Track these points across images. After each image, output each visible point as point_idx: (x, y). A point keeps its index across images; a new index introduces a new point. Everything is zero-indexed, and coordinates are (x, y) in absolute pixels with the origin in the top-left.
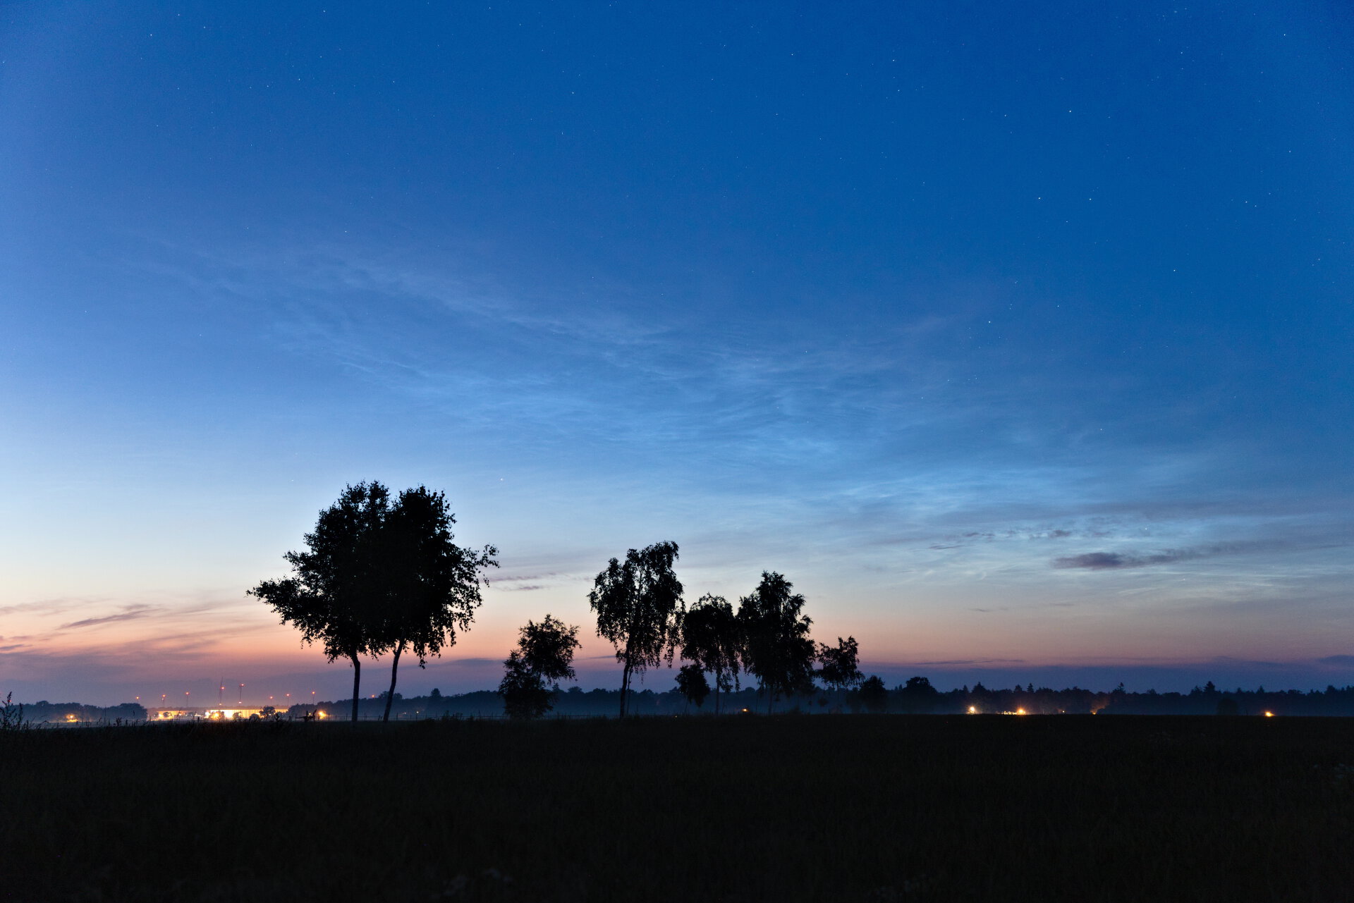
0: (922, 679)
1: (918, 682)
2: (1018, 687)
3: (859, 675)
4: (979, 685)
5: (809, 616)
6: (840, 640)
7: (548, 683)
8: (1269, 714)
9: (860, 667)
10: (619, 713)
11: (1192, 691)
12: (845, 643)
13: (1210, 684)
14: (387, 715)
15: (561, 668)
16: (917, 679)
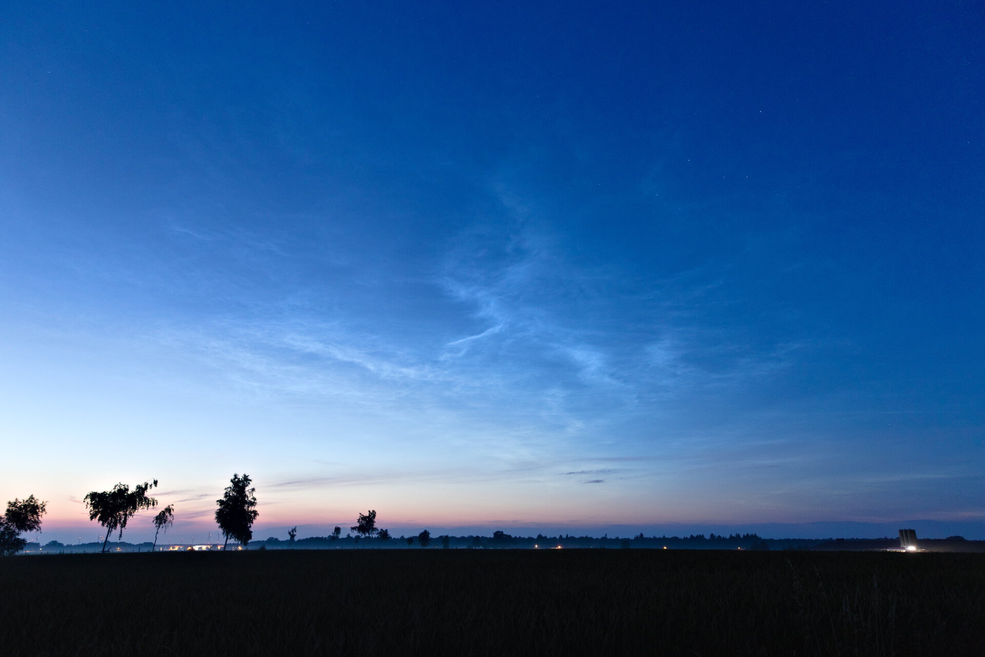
0: (503, 532)
1: (501, 534)
3: (376, 529)
4: (540, 535)
6: (369, 511)
7: (25, 535)
9: (376, 525)
12: (371, 513)
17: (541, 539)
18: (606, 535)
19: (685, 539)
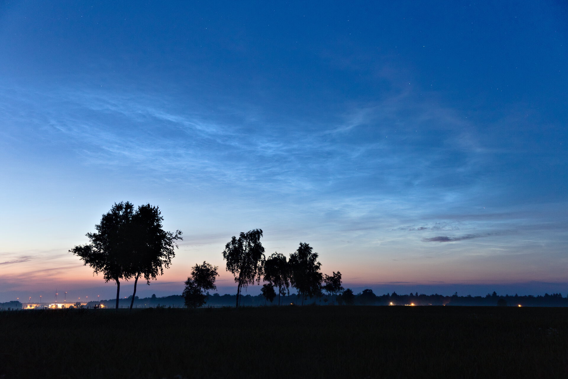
0: (370, 290)
1: (368, 292)
2: (411, 294)
3: (342, 288)
4: (394, 293)
5: (320, 262)
6: (334, 273)
7: (204, 291)
8: (520, 306)
9: (342, 285)
10: (235, 305)
11: (487, 296)
12: (336, 274)
13: (495, 293)
14: (132, 306)
15: (210, 285)
16: (367, 290)
17: (395, 297)
18: (456, 293)
19: (539, 298)
